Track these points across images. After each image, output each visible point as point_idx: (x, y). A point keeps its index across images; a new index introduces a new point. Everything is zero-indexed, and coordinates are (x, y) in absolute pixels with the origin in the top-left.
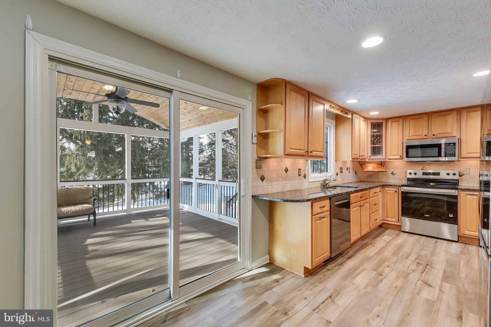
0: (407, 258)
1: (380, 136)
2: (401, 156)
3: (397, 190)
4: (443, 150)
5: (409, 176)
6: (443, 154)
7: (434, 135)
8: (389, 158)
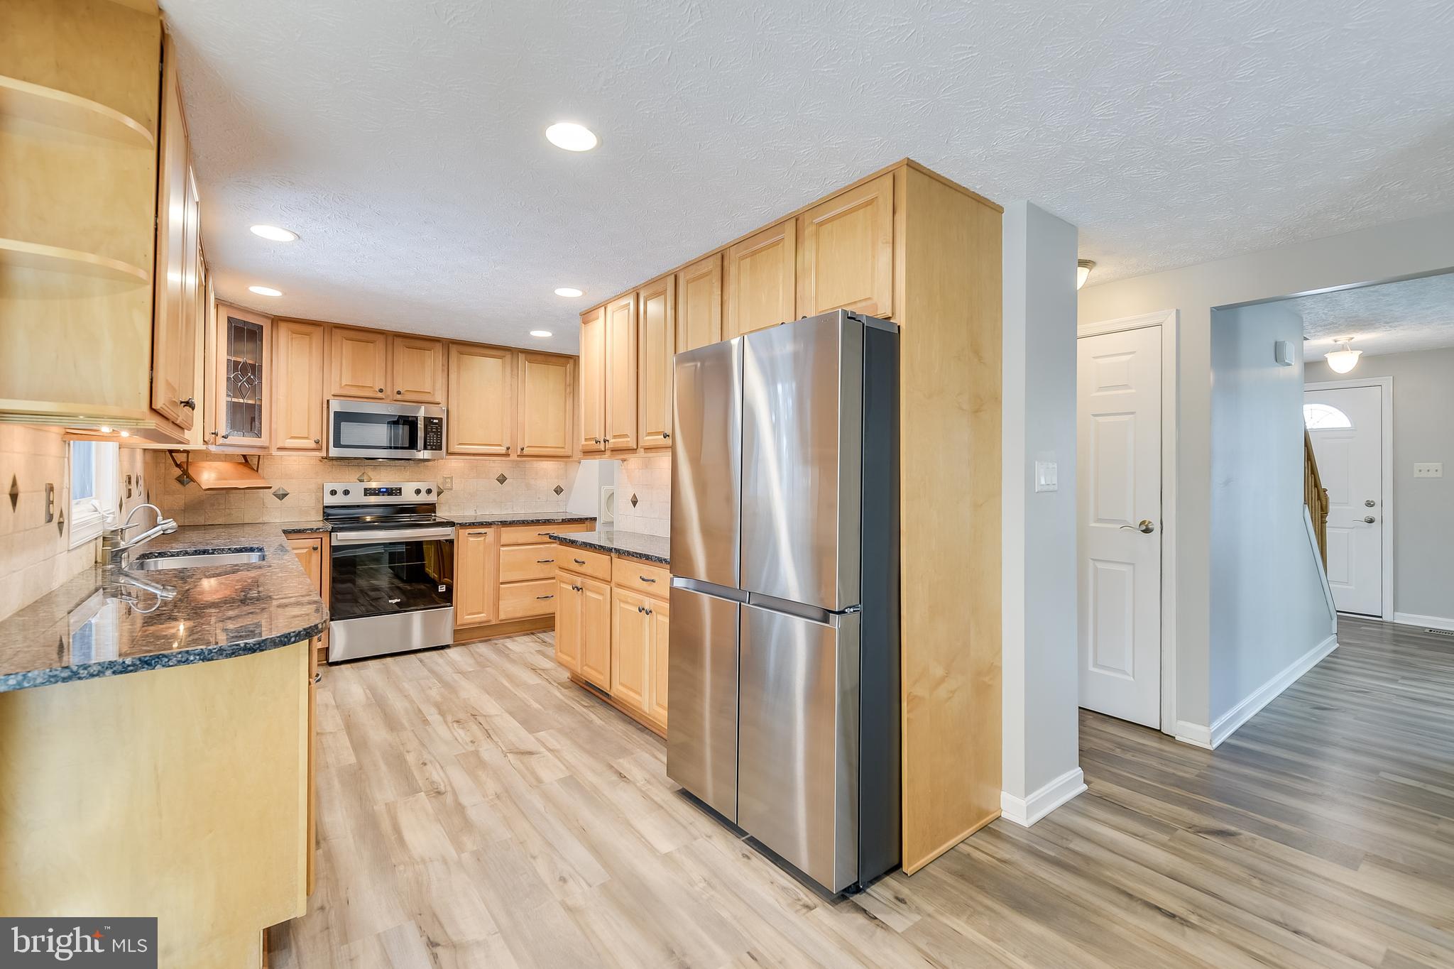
0: (425, 722)
1: (256, 369)
2: (317, 442)
3: (317, 543)
4: (421, 434)
5: (329, 500)
6: (420, 443)
7: (399, 393)
8: (280, 445)
